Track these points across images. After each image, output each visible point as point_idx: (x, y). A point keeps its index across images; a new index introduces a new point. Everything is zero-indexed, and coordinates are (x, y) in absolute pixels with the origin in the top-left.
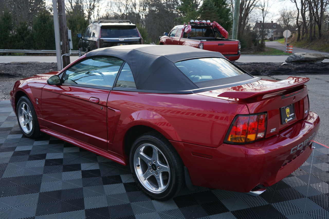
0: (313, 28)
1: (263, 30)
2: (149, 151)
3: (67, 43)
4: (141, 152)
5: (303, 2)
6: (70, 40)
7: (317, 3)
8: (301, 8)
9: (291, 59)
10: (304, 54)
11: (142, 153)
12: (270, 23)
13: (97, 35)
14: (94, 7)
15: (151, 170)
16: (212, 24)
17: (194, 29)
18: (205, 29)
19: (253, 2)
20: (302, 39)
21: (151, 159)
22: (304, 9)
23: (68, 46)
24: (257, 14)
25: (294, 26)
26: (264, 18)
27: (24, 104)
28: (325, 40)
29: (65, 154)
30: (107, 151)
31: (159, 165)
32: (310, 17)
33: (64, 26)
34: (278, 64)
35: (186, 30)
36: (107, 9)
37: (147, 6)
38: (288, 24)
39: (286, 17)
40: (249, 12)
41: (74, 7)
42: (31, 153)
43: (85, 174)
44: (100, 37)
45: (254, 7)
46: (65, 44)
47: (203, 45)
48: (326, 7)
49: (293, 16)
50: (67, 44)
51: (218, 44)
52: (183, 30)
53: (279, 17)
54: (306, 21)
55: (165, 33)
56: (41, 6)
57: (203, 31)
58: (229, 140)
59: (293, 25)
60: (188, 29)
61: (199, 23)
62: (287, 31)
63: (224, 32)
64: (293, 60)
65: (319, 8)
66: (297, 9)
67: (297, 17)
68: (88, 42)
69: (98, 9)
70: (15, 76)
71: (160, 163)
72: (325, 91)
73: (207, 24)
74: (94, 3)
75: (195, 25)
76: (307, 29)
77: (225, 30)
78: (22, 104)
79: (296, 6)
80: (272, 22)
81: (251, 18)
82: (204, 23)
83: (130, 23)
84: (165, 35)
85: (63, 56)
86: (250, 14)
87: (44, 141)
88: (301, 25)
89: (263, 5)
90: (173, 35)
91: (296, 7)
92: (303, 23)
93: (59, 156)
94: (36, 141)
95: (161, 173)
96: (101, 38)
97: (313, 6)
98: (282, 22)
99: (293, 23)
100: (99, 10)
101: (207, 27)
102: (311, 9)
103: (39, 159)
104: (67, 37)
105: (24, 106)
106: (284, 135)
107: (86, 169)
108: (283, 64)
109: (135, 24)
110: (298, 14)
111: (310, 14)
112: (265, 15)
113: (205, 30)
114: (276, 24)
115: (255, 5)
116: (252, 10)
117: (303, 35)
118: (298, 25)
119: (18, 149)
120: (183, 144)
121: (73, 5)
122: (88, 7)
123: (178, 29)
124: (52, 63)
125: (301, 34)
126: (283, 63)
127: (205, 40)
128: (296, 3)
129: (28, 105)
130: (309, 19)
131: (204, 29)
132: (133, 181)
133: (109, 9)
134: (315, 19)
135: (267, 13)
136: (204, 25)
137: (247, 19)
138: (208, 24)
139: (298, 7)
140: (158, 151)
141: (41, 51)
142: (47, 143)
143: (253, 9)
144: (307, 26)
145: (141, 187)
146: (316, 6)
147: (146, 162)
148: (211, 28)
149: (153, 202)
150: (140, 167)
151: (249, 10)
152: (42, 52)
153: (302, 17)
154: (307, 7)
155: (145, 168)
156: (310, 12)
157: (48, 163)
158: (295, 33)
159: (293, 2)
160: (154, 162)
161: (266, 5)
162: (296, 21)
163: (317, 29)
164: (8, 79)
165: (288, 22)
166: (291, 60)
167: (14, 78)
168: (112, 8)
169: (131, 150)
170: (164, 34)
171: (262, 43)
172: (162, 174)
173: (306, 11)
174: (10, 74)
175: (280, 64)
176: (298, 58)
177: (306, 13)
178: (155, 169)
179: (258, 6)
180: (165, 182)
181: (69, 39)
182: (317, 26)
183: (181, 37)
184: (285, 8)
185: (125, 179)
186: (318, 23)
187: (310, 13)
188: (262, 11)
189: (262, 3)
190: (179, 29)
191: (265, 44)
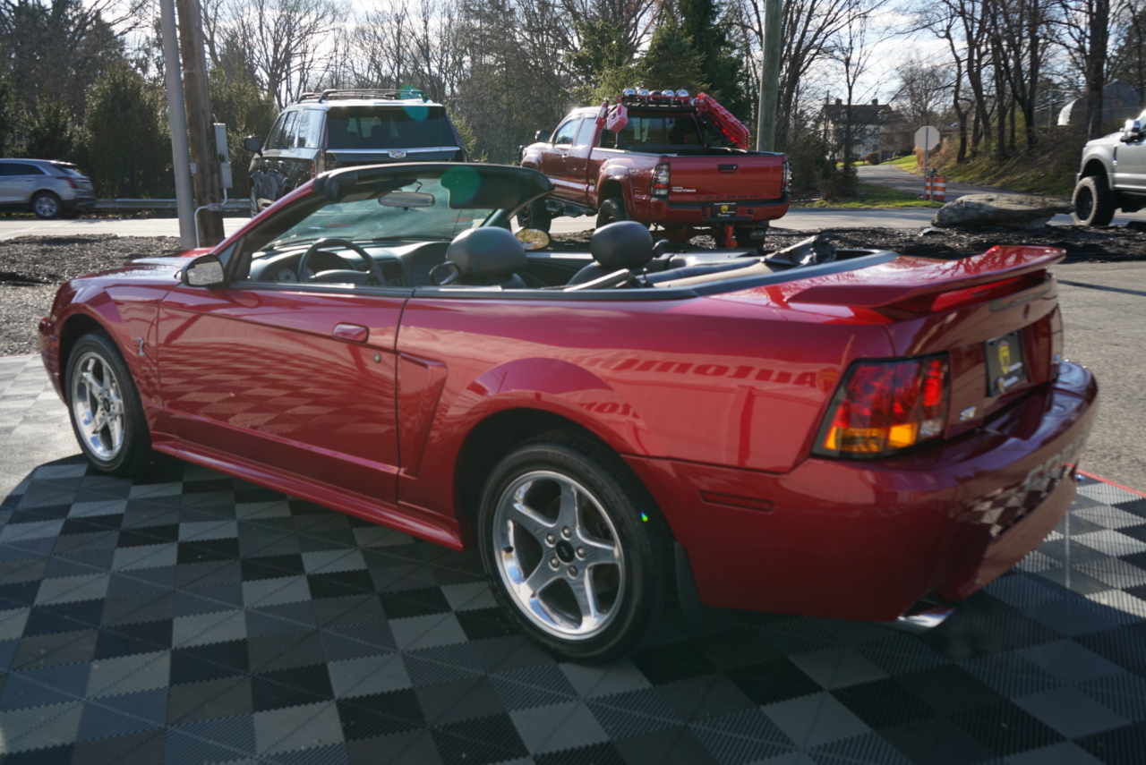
0: (1007, 120)
1: (849, 126)
2: (545, 498)
3: (211, 166)
4: (516, 502)
5: (974, 37)
6: (222, 159)
7: (1017, 38)
8: (966, 57)
9: (951, 214)
10: (991, 200)
11: (519, 507)
12: (870, 106)
13: (313, 143)
14: (290, 57)
15: (554, 561)
16: (695, 103)
17: (636, 121)
18: (671, 117)
19: (815, 38)
20: (974, 154)
21: (552, 523)
22: (976, 57)
23: (216, 176)
24: (828, 76)
25: (943, 114)
26: (850, 88)
27: (93, 358)
28: (1047, 157)
29: (242, 526)
30: (397, 504)
31: (583, 543)
32: (997, 85)
33: (203, 112)
34: (908, 234)
35: (610, 123)
36: (332, 62)
37: (465, 51)
38: (925, 108)
39: (918, 82)
40: (802, 69)
41: (221, 55)
42: (125, 525)
43: (321, 586)
44: (326, 146)
45: (817, 53)
46: (207, 170)
47: (668, 170)
48: (1045, 53)
49: (941, 80)
50: (212, 172)
51: (719, 166)
52: (601, 122)
53: (896, 84)
54: (985, 98)
55: (538, 132)
56: (110, 54)
57: (664, 123)
58: (831, 443)
59: (940, 112)
60: (617, 116)
61: (651, 99)
62: (927, 129)
63: (734, 128)
64: (955, 220)
65: (1025, 54)
66: (954, 60)
67: (955, 84)
68: (282, 164)
69: (304, 63)
70: (39, 282)
71: (584, 535)
72: (1070, 312)
73: (678, 101)
74: (288, 45)
75: (640, 106)
76: (987, 124)
77: (739, 122)
78: (85, 359)
79: (950, 48)
80: (875, 101)
81: (808, 91)
82: (667, 100)
83: (425, 100)
84: (539, 140)
85: (201, 210)
86: (804, 78)
87: (162, 485)
88: (967, 113)
89: (846, 45)
90: (565, 140)
91: (951, 53)
92: (976, 104)
93: (225, 530)
94: (136, 483)
95: (590, 569)
96: (329, 148)
97: (1005, 48)
98: (907, 103)
99: (940, 104)
100: (306, 67)
101: (681, 112)
102: (998, 58)
103: (156, 542)
104: (213, 145)
105: (90, 367)
106: (1000, 429)
107: (323, 571)
108: (926, 231)
109: (440, 103)
110: (959, 76)
111: (998, 77)
112: (854, 80)
113: (671, 122)
114: (886, 107)
115: (819, 48)
116: (809, 64)
117: (976, 142)
118: (959, 112)
119: (78, 511)
120: (673, 465)
121: (218, 51)
122: (267, 55)
123: (582, 119)
124: (160, 239)
125: (970, 140)
126: (922, 229)
127: (675, 155)
128: (951, 40)
129: (105, 363)
130: (993, 92)
131: (667, 120)
132: (489, 602)
133: (338, 64)
134: (1014, 91)
135: (860, 73)
136: (669, 104)
137: (795, 94)
138: (682, 101)
139: (958, 54)
140: (580, 494)
141: (115, 202)
142: (175, 489)
143: (812, 59)
144: (988, 112)
145: (519, 621)
146: (1016, 47)
147: (536, 534)
148: (692, 114)
149: (565, 668)
150: (514, 553)
151: (801, 64)
152: (118, 206)
153: (970, 85)
154: (986, 53)
155: (531, 554)
156: (998, 70)
157: (188, 553)
158: (950, 136)
159: (943, 38)
160: (566, 535)
161: (856, 43)
162: (952, 98)
163: (1020, 124)
164: (13, 289)
165: (927, 102)
166: (951, 218)
167: (34, 286)
168: (348, 61)
169: (485, 497)
170: (536, 137)
171: (846, 168)
172: (591, 572)
173: (985, 65)
174: (20, 274)
175: (916, 233)
176: (971, 212)
177: (983, 72)
178: (570, 558)
179: (829, 52)
180: (603, 602)
181: (219, 152)
182: (1019, 114)
183: (595, 144)
184: (914, 56)
185: (461, 597)
186: (1022, 103)
187: (996, 71)
188: (844, 67)
189: (842, 39)
190: (586, 121)
191: (856, 171)
